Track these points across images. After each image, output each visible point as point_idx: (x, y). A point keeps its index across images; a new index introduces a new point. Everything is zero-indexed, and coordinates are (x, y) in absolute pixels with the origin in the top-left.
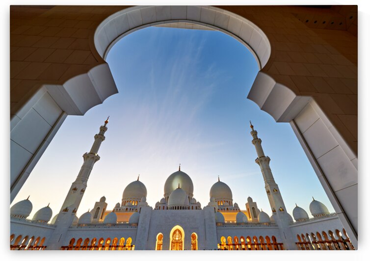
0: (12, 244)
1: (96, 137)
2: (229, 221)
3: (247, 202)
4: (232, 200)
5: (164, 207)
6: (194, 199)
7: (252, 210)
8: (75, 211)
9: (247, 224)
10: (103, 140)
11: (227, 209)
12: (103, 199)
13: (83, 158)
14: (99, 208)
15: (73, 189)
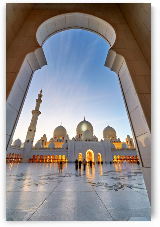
0: (8, 157)
1: (37, 101)
2: (118, 148)
3: (126, 138)
4: (116, 136)
5: (78, 140)
6: (94, 136)
7: (130, 142)
8: (32, 142)
9: (128, 149)
10: (41, 102)
11: (114, 141)
12: (45, 135)
13: (32, 113)
14: (43, 140)
15: (30, 130)
